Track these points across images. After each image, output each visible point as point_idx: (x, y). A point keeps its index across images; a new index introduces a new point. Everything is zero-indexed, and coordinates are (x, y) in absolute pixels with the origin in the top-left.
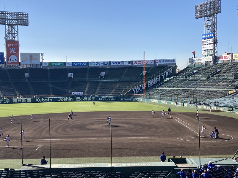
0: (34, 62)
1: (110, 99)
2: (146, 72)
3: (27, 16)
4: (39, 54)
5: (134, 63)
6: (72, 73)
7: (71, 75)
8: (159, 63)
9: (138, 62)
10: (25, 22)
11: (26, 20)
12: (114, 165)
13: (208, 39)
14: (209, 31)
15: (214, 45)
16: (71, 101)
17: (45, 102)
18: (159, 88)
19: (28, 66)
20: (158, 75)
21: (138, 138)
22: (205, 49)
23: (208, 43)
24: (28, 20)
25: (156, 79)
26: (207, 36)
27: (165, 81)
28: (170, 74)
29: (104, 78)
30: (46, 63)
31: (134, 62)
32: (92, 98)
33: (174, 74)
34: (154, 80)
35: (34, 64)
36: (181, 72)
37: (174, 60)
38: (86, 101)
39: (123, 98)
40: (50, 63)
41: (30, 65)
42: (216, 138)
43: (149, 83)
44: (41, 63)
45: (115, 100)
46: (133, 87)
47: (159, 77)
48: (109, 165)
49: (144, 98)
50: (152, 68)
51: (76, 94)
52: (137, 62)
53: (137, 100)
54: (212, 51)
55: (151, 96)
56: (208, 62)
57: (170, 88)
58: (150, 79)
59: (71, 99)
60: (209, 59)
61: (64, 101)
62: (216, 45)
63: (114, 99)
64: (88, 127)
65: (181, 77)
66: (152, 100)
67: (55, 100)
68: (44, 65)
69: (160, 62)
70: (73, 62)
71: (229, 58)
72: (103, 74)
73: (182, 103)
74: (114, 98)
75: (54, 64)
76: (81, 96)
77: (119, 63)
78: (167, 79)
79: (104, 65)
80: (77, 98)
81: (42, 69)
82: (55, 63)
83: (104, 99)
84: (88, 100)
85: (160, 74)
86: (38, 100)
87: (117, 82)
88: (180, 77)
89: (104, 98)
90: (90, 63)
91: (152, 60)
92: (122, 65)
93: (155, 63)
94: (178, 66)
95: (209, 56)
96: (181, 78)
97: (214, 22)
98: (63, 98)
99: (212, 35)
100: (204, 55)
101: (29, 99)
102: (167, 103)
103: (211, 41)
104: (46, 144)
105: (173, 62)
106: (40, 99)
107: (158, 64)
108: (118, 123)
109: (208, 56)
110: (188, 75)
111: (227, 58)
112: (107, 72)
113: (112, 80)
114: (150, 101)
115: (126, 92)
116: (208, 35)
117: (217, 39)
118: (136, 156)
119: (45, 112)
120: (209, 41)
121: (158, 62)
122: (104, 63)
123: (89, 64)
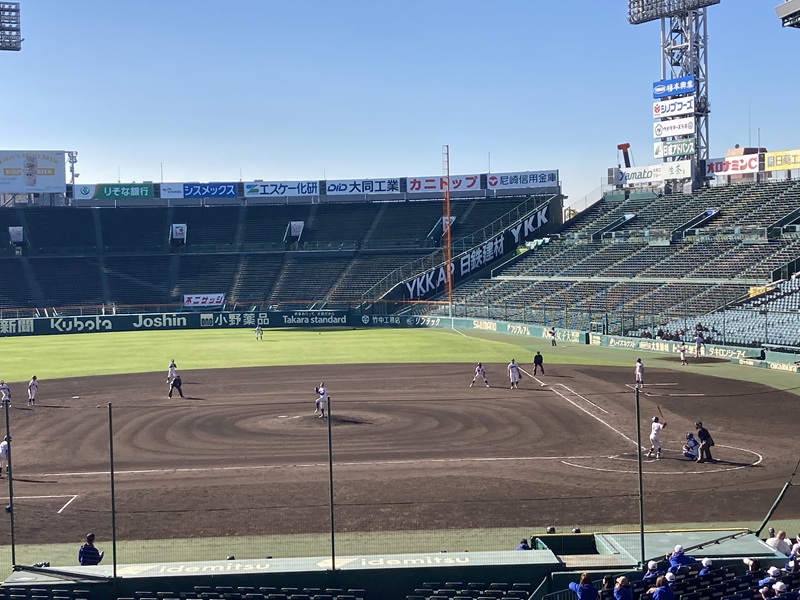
0: (44, 186)
1: (322, 321)
2: (453, 218)
3: (13, 14)
4: (61, 154)
5: (409, 185)
6: (184, 226)
7: (181, 230)
8: (499, 187)
9: (424, 184)
10: (8, 37)
11: (10, 29)
12: (343, 563)
13: (674, 98)
14: (678, 70)
15: (697, 122)
16: (181, 327)
17: (86, 330)
18: (499, 278)
19: (23, 199)
20: (497, 229)
21: (426, 462)
22: (664, 134)
23: (676, 113)
24: (17, 30)
25: (491, 246)
26: (670, 88)
27: (522, 250)
28: (539, 225)
29: (301, 243)
30: (85, 189)
31: (408, 183)
32: (257, 317)
33: (555, 226)
34: (481, 248)
35: (41, 192)
36: (579, 219)
37: (553, 176)
38: (234, 327)
39: (371, 313)
40: (100, 188)
41: (30, 196)
42: (702, 461)
43: (465, 261)
44: (70, 188)
45: (340, 324)
46: (407, 274)
47: (499, 238)
48: (324, 564)
49: (448, 315)
50: (473, 204)
51: (200, 301)
52: (419, 183)
53: (422, 321)
54: (688, 143)
55: (472, 309)
56: (674, 181)
57: (541, 279)
58: (469, 243)
59: (179, 319)
60: (679, 170)
61: (153, 328)
62: (702, 119)
63: (337, 320)
64: (247, 424)
65: (581, 237)
66: (475, 320)
67: (122, 325)
68: (78, 196)
69: (502, 182)
70: (185, 185)
71: (751, 167)
72: (297, 226)
73: (584, 333)
74: (337, 315)
75: (117, 190)
76: (216, 311)
77: (355, 185)
78: (528, 244)
79: (301, 194)
80: (203, 316)
81: (72, 210)
82: (120, 186)
83: (300, 321)
84: (241, 323)
85: (504, 226)
86: (61, 325)
87: (349, 258)
88: (575, 238)
89: (301, 317)
90: (248, 187)
91: (476, 177)
92: (368, 192)
93: (486, 187)
94: (566, 197)
95: (680, 162)
96: (581, 242)
97: (698, 36)
98: (153, 317)
99: (690, 84)
100: (661, 155)
101: (27, 323)
102: (528, 333)
103: (687, 104)
104: (96, 490)
105: (550, 184)
106: (67, 320)
107: (495, 189)
108: (353, 409)
109: (674, 160)
110: (604, 230)
111: (742, 168)
112: (311, 219)
113: (331, 248)
114: (468, 326)
115: (379, 295)
116: (677, 85)
117: (706, 99)
118: (416, 527)
119: (85, 368)
120: (679, 106)
121: (496, 183)
122: (300, 186)
123: (246, 190)
